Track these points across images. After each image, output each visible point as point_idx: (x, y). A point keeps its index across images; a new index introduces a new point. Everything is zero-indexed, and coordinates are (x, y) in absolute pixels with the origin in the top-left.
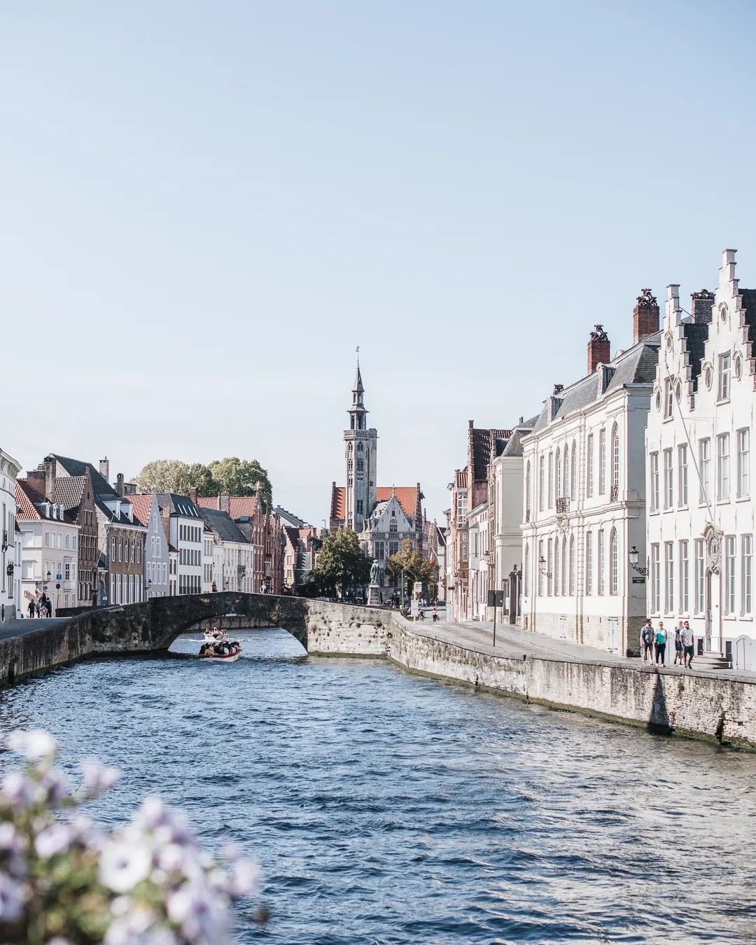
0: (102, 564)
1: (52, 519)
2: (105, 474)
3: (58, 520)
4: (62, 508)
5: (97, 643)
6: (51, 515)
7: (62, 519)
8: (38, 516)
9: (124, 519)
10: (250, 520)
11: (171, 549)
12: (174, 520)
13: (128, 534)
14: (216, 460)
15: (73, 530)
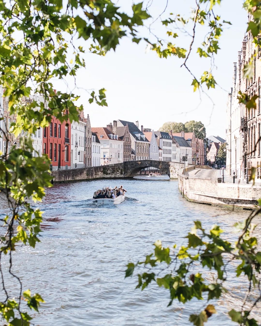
0: (133, 153)
1: (113, 139)
2: (137, 125)
3: (116, 140)
4: (117, 136)
5: (105, 175)
6: (113, 138)
7: (117, 139)
8: (108, 138)
9: (142, 139)
10: (191, 140)
11: (160, 148)
12: (161, 140)
13: (143, 144)
14: (187, 121)
15: (121, 143)
